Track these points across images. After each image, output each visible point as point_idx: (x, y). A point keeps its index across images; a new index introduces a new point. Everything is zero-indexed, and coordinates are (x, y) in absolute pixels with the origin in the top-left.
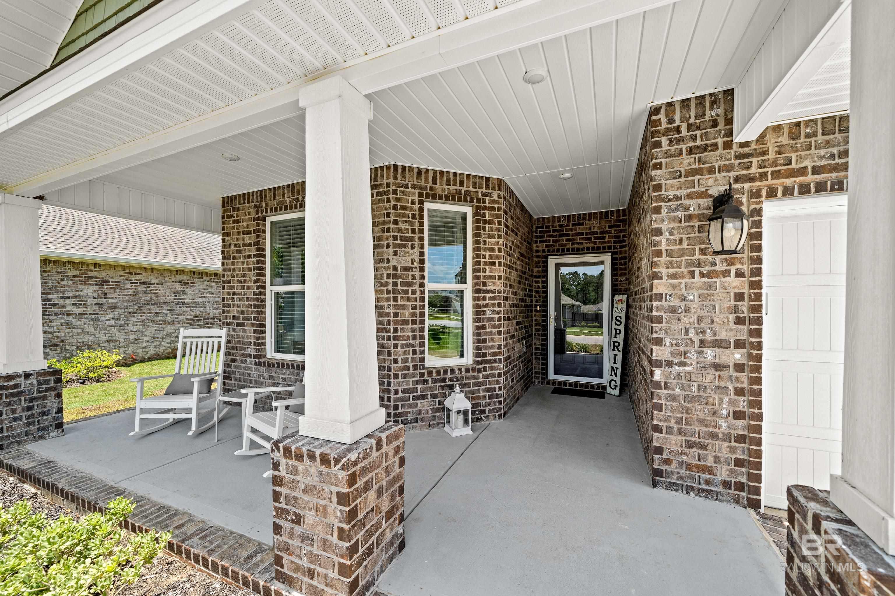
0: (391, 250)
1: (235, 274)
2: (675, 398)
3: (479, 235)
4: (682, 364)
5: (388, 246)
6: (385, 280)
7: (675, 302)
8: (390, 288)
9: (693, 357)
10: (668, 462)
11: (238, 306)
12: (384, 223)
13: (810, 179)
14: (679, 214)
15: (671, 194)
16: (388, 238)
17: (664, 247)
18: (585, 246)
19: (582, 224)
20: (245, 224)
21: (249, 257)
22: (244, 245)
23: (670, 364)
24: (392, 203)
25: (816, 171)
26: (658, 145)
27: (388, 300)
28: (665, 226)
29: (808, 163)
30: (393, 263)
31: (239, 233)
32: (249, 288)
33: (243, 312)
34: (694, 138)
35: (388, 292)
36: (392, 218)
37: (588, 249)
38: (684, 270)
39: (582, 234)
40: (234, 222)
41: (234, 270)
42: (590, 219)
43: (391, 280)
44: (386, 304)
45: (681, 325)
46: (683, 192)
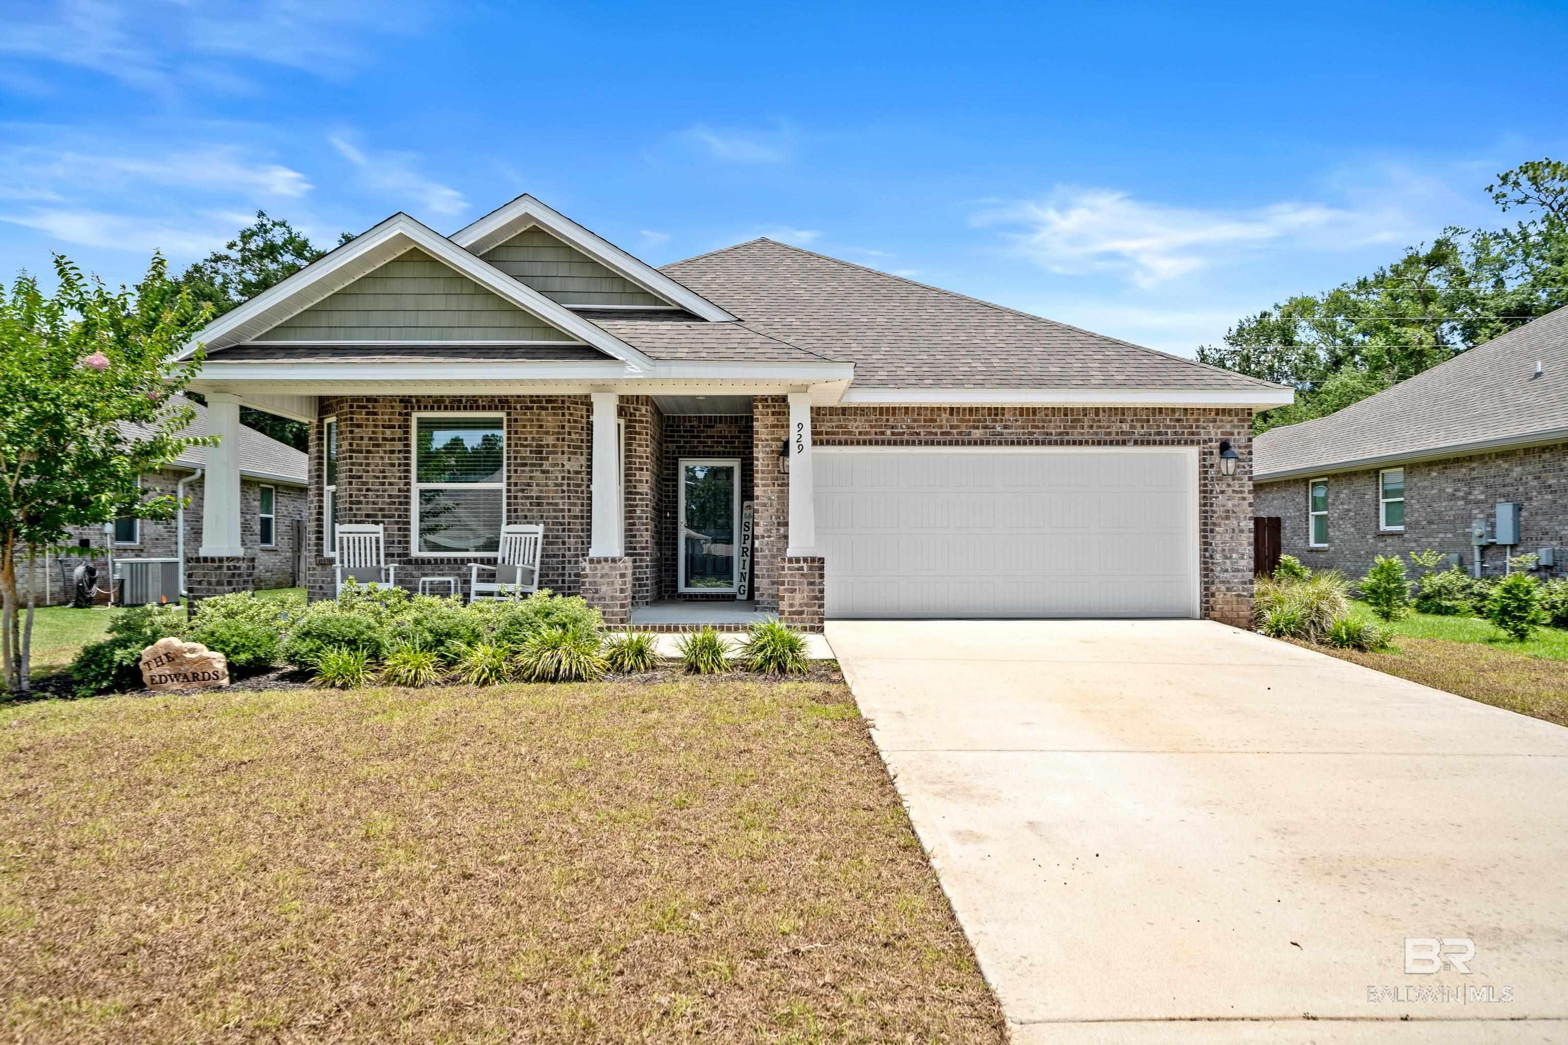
0: (566, 456)
1: (370, 469)
2: (765, 557)
3: (631, 444)
4: (769, 537)
5: (563, 453)
6: (560, 481)
7: (765, 501)
8: (565, 488)
9: (774, 531)
10: (762, 595)
11: (374, 503)
12: (558, 433)
13: (824, 437)
14: (768, 449)
15: (764, 437)
16: (562, 446)
17: (760, 468)
18: (715, 449)
19: (713, 427)
20: (386, 417)
21: (392, 452)
22: (384, 439)
23: (763, 537)
24: (567, 417)
25: (827, 433)
26: (757, 407)
27: (563, 498)
28: (760, 455)
29: (823, 429)
30: (567, 467)
31: (376, 426)
32: (391, 484)
33: (381, 510)
34: (774, 407)
35: (563, 491)
36: (567, 429)
37: (719, 453)
38: (770, 482)
39: (713, 437)
40: (368, 413)
41: (368, 465)
42: (721, 422)
43: (566, 482)
44: (560, 501)
45: (768, 514)
46: (769, 437)
